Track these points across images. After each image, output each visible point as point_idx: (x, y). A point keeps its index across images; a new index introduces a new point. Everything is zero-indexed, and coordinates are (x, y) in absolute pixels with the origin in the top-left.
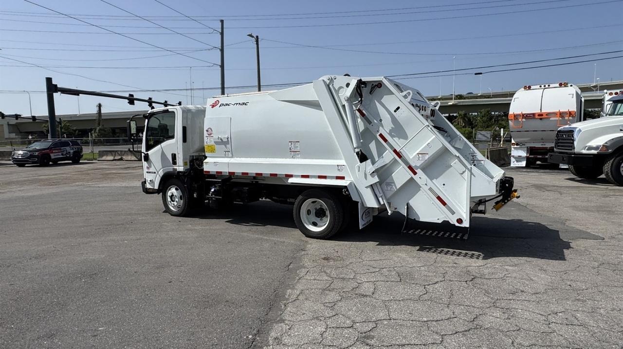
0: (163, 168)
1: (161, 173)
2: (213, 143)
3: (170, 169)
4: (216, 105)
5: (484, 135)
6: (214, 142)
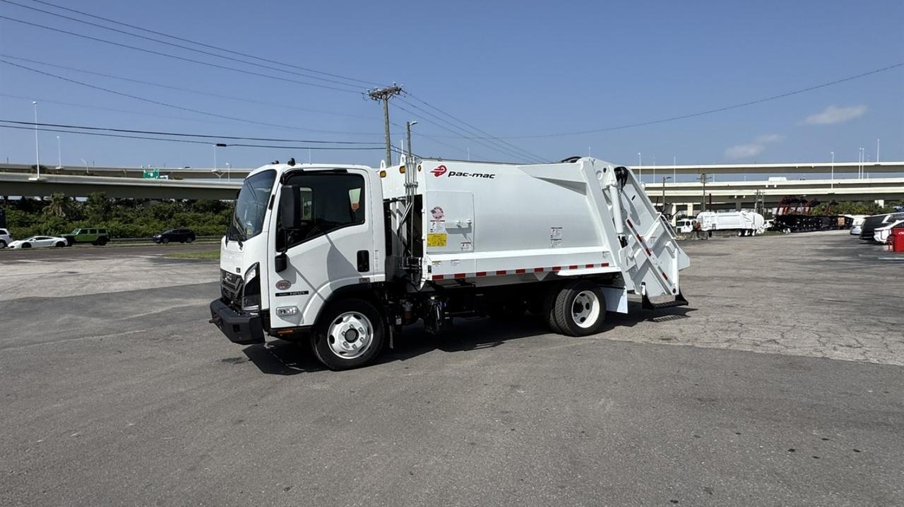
0: (330, 281)
1: (326, 291)
2: (443, 231)
3: (354, 279)
4: (443, 173)
6: (446, 229)
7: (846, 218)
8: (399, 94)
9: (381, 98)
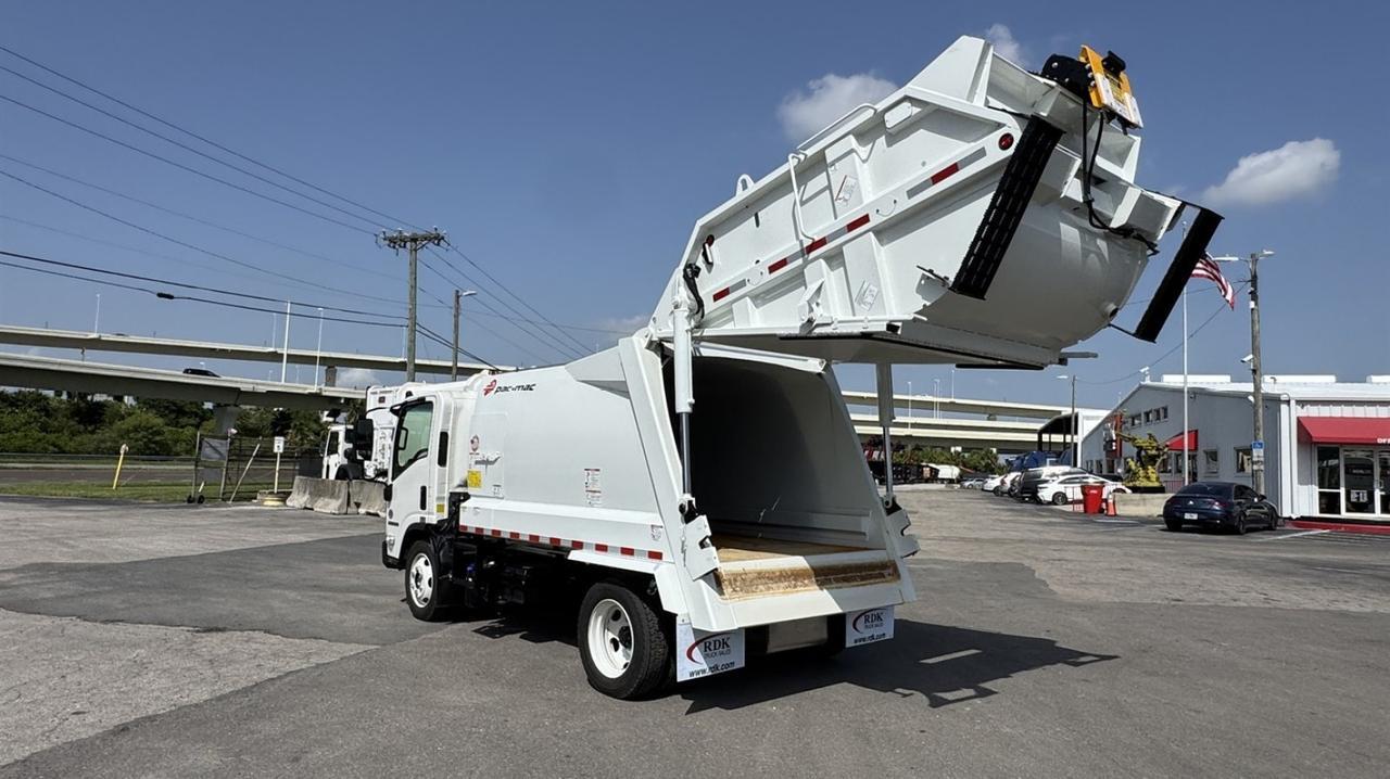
5: (214, 448)
7: (932, 469)
8: (438, 244)
9: (405, 247)
